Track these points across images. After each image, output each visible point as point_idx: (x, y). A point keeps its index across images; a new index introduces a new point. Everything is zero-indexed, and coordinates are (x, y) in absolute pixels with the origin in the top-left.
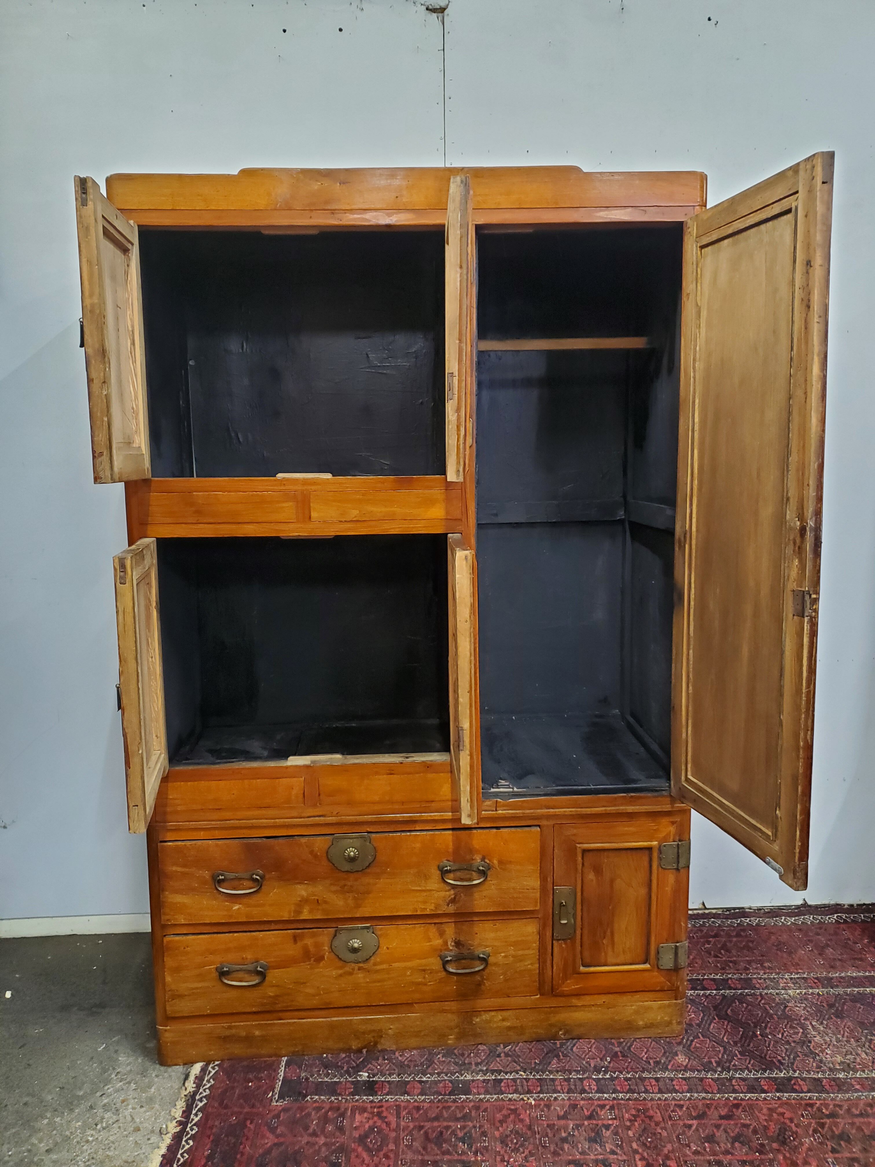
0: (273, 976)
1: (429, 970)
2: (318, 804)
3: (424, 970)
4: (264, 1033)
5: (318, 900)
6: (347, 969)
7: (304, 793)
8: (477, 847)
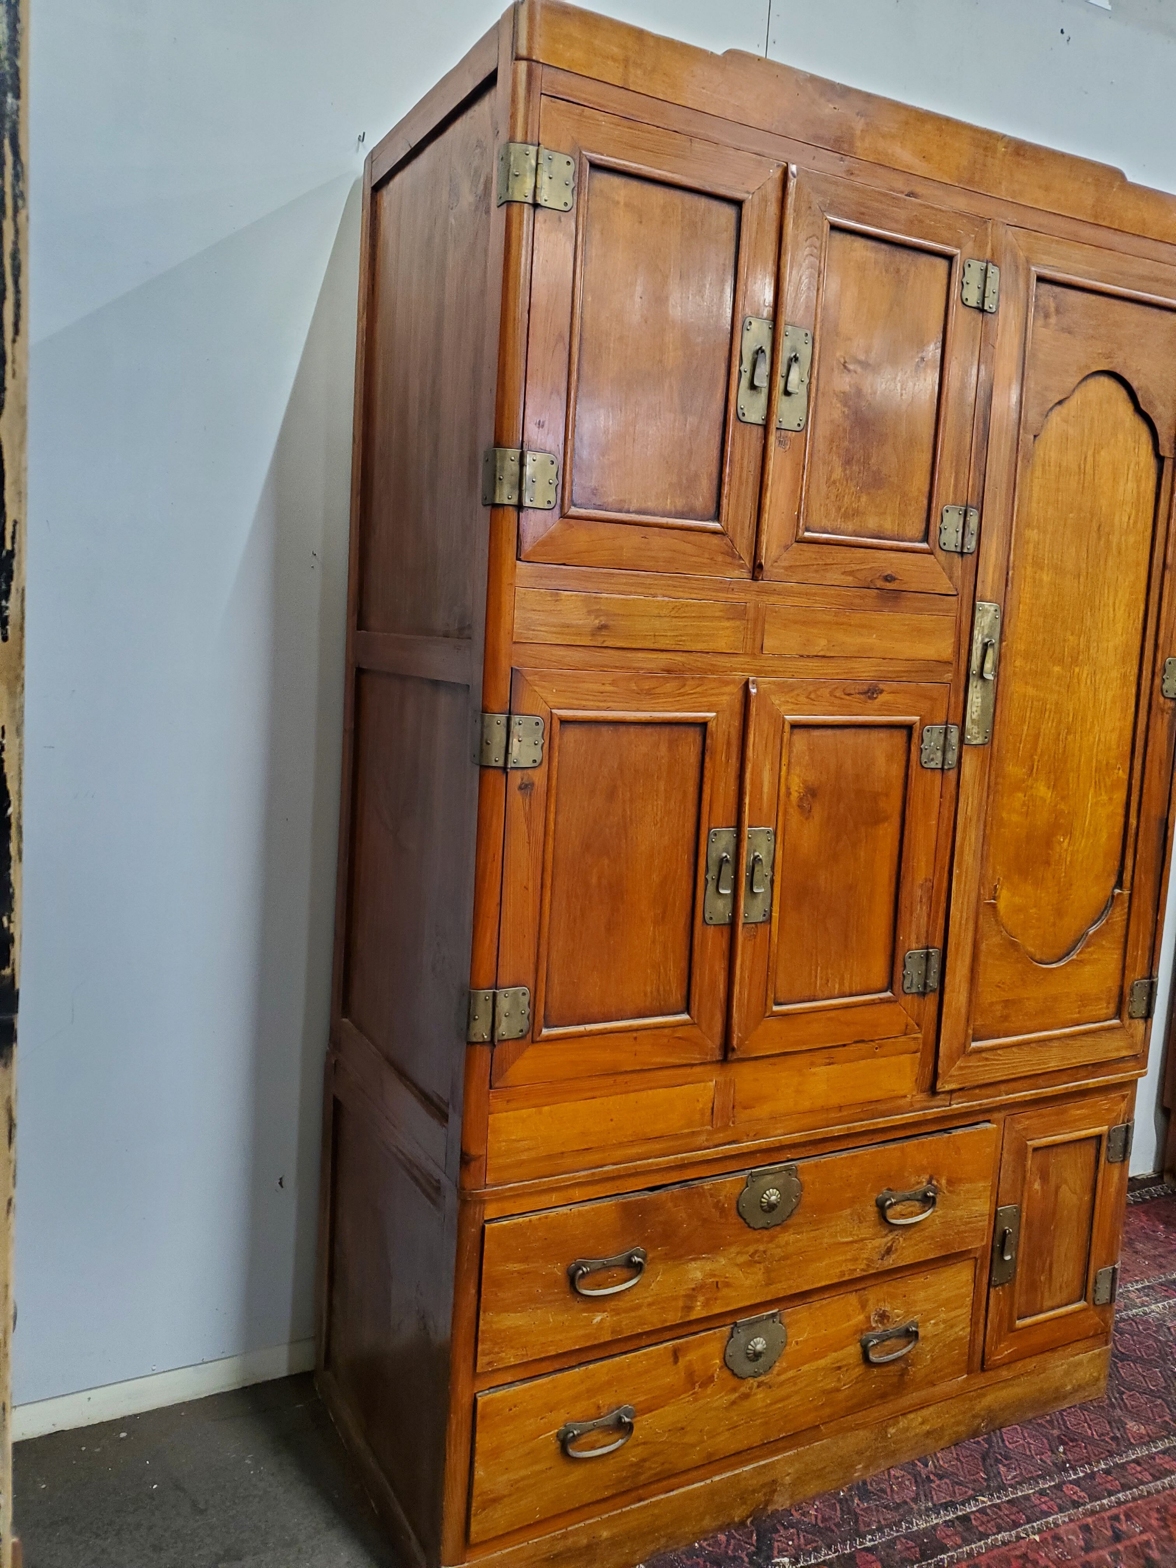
0: (644, 1425)
1: (846, 1365)
2: (731, 1124)
3: (839, 1368)
4: (615, 1530)
5: (717, 1283)
6: (744, 1389)
7: (713, 1108)
8: (925, 1162)
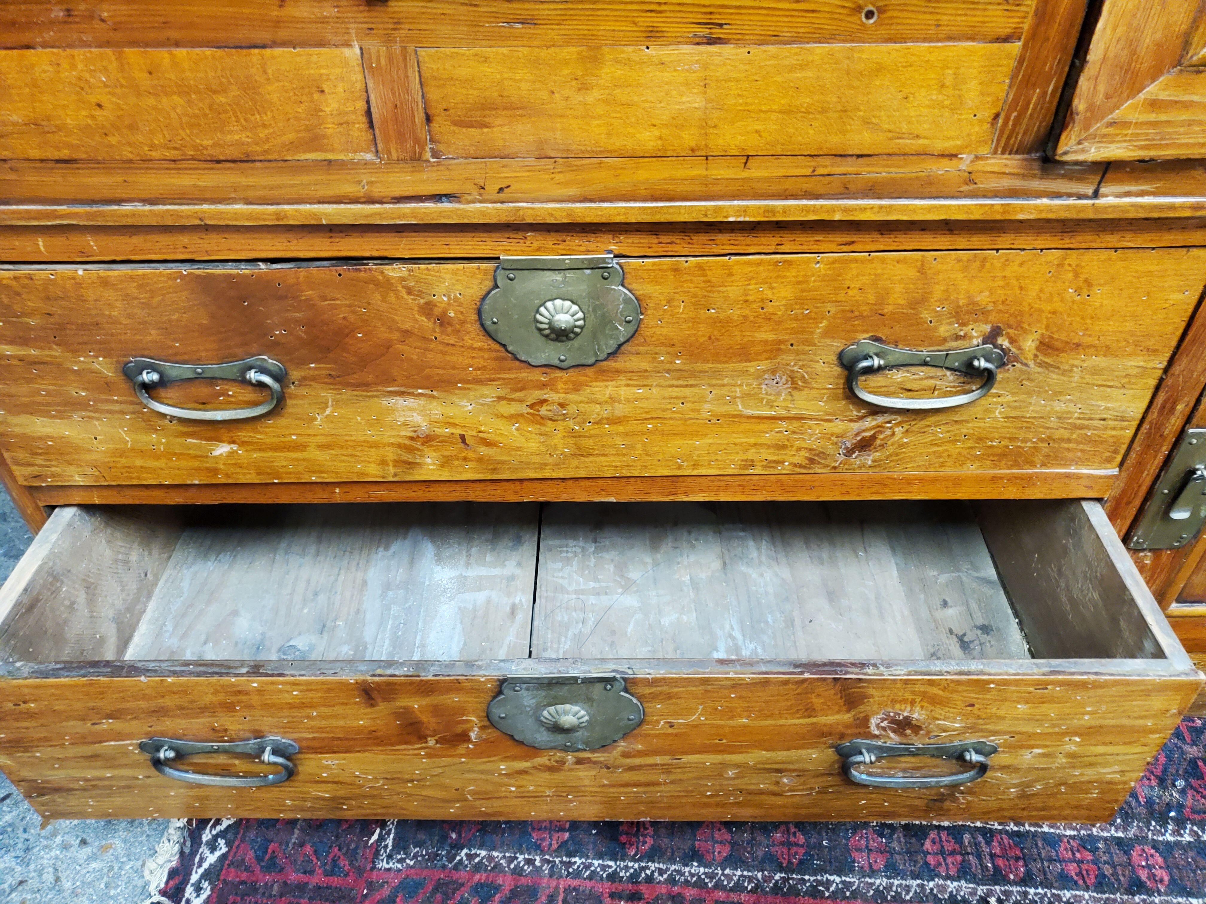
2: (428, 155)
5: (463, 437)
7: (368, 113)
8: (983, 299)
